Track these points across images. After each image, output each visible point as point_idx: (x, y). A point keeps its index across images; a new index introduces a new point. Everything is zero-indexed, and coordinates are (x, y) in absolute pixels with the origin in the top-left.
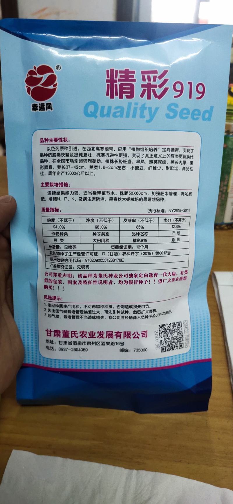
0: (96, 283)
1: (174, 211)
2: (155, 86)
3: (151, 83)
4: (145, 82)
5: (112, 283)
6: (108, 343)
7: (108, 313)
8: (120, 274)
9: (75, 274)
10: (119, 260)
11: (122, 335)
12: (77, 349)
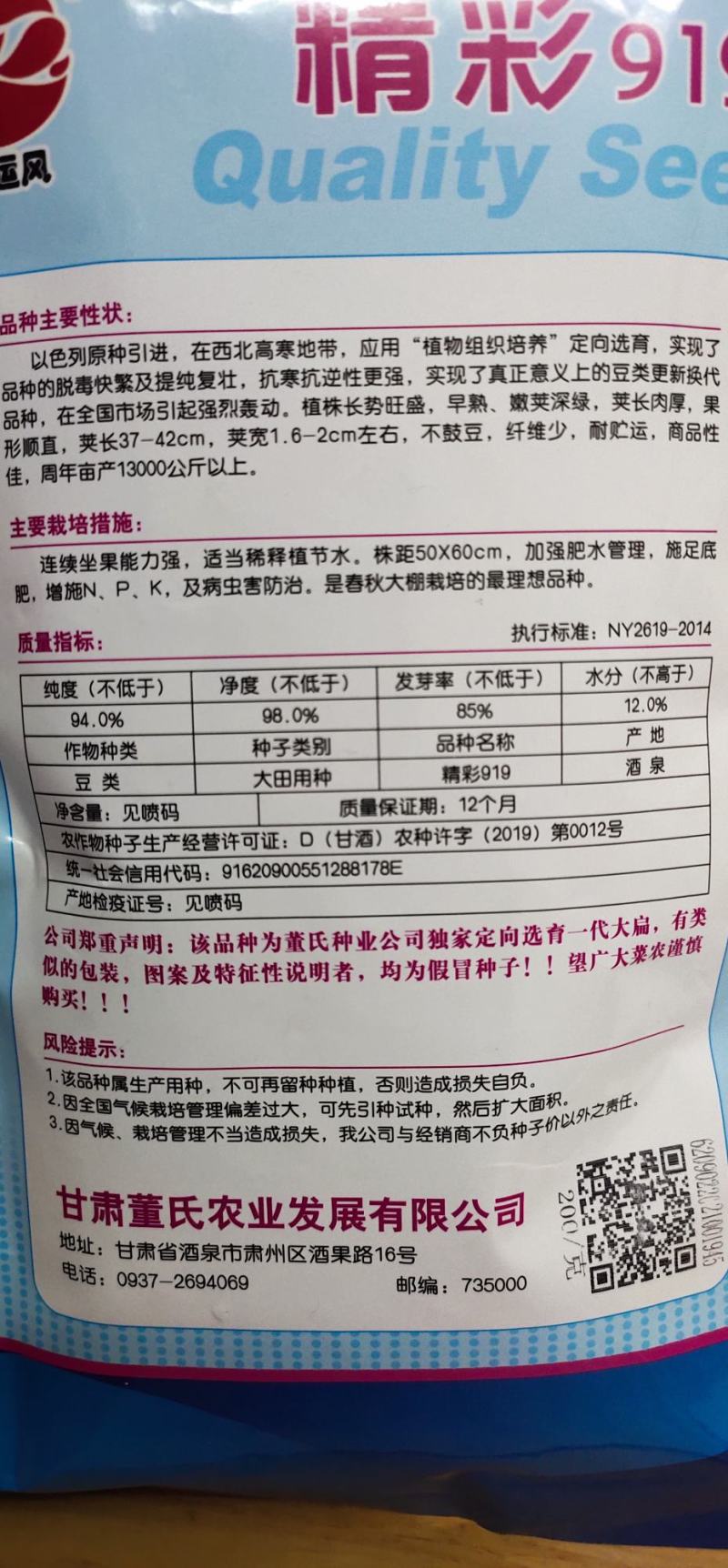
0: (276, 976)
1: (633, 631)
2: (528, 49)
3: (503, 37)
4: (476, 32)
5: (348, 974)
6: (341, 1253)
7: (338, 1112)
8: (386, 934)
9: (177, 937)
10: (379, 867)
11: (407, 1213)
12: (200, 1280)
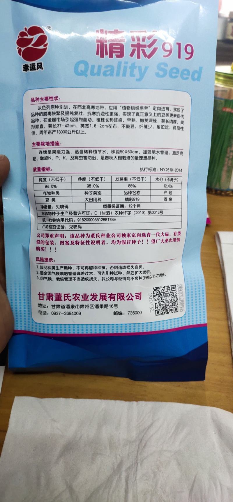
0: (89, 243)
1: (165, 170)
2: (145, 46)
3: (140, 43)
4: (134, 42)
5: (104, 243)
6: (101, 306)
7: (101, 274)
8: (113, 234)
9: (67, 234)
10: (111, 219)
11: (116, 297)
12: (70, 313)
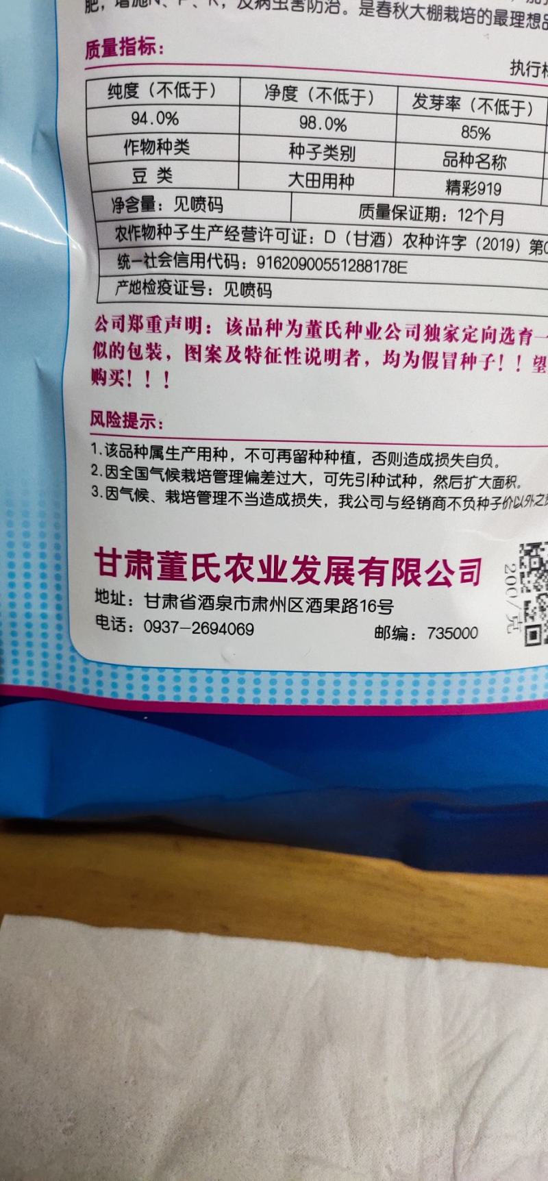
0: (296, 358)
5: (356, 360)
6: (332, 605)
7: (339, 481)
8: (390, 326)
9: (216, 319)
10: (388, 265)
11: (389, 570)
12: (214, 626)
